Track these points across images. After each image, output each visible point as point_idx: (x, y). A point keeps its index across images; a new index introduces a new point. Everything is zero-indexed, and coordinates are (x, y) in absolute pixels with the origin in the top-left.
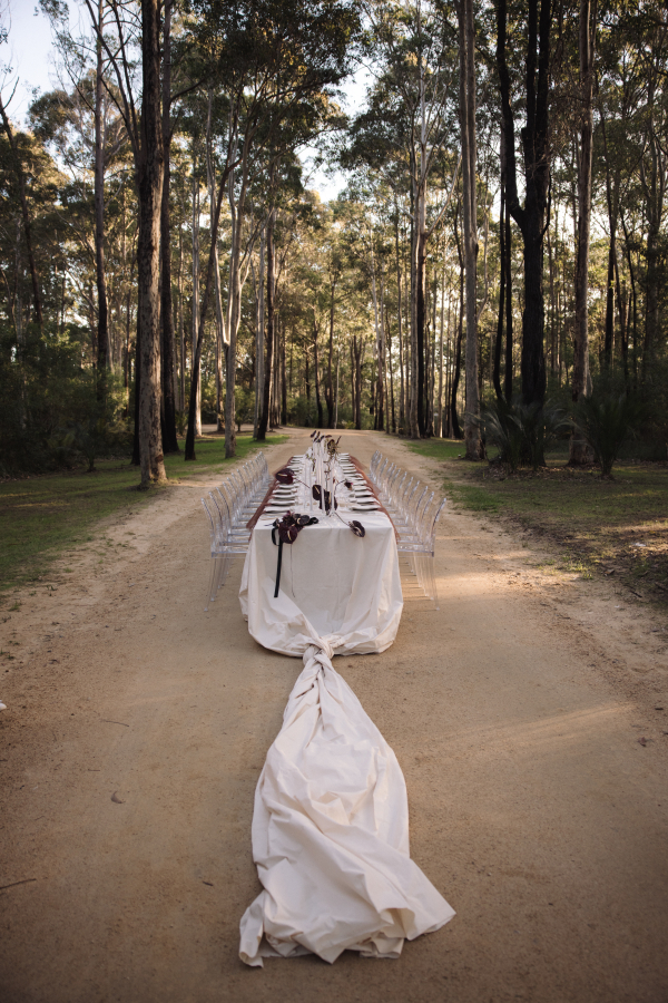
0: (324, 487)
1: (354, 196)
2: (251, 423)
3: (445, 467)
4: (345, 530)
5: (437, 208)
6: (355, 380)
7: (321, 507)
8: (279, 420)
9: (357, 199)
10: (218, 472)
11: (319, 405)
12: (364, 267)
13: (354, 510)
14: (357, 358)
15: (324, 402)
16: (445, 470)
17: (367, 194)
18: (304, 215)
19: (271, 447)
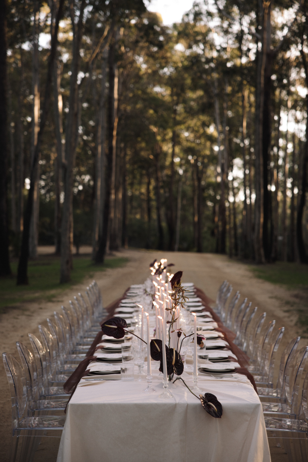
0: (166, 343)
1: (197, 15)
2: (89, 244)
3: (296, 296)
4: (195, 407)
5: (282, 28)
6: (196, 202)
7: (161, 369)
8: (119, 242)
9: (201, 20)
10: (50, 299)
11: (160, 228)
12: (206, 88)
13: (205, 371)
14: (199, 180)
15: (164, 224)
16: (297, 300)
17: (210, 14)
18: (147, 34)
19: (110, 271)
